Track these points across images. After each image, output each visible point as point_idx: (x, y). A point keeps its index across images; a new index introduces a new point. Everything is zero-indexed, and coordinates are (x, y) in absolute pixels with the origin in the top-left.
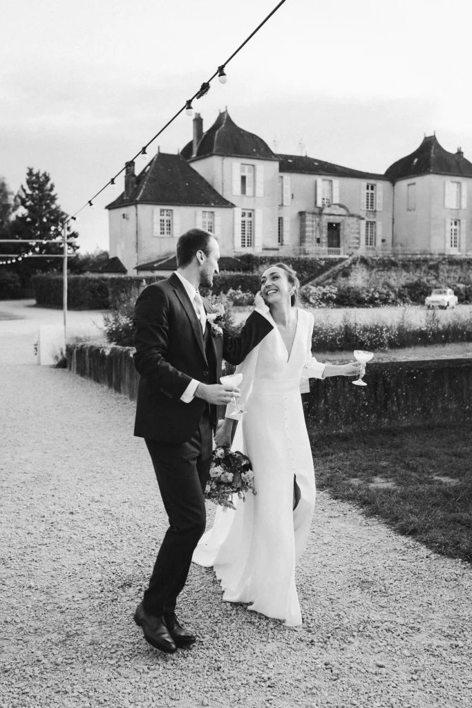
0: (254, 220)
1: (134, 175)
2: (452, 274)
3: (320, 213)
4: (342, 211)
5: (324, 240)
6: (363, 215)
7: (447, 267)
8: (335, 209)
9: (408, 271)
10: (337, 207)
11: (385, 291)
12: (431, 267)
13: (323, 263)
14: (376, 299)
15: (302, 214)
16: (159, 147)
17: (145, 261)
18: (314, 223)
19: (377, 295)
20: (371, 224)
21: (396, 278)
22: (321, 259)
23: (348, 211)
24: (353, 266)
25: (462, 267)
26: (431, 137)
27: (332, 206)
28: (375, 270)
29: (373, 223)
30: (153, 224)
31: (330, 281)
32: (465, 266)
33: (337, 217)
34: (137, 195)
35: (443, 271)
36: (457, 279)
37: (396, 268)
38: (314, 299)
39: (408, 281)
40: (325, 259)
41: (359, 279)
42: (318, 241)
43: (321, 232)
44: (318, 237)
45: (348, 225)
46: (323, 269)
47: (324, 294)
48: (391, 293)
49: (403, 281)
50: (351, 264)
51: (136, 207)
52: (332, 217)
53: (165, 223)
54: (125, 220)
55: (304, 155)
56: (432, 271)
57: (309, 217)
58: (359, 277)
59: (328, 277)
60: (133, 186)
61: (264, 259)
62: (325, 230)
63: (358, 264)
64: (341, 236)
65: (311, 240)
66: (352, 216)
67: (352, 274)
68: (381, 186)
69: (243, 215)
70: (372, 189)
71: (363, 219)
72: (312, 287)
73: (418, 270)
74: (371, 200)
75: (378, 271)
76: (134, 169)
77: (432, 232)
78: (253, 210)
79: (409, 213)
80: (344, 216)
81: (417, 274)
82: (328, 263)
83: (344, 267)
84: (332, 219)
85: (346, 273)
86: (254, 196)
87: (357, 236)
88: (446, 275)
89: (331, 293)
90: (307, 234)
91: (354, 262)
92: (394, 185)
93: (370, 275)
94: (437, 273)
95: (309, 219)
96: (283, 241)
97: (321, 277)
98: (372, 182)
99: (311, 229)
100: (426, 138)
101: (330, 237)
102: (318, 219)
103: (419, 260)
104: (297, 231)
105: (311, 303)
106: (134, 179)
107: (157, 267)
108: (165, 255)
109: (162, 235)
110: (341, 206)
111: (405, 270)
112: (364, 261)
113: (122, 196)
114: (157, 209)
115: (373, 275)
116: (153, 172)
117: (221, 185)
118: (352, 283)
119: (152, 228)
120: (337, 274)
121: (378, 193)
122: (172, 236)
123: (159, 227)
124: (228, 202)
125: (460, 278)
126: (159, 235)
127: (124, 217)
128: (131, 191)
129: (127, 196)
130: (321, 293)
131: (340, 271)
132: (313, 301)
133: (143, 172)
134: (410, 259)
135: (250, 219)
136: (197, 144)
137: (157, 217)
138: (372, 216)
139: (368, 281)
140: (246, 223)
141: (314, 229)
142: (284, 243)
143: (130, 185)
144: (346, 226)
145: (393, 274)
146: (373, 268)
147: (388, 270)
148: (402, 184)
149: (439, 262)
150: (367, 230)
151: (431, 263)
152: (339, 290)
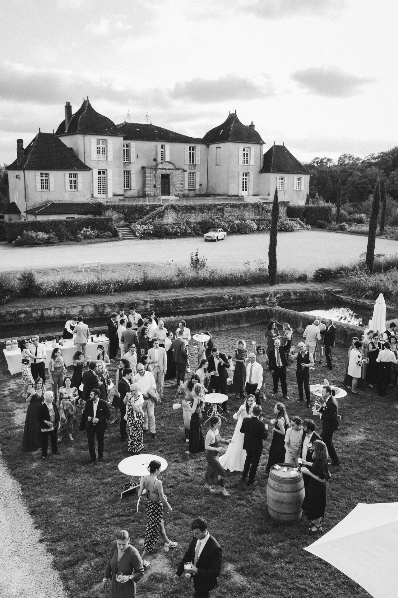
0: (107, 176)
1: (23, 149)
2: (233, 214)
3: (155, 168)
4: (171, 166)
5: (159, 186)
6: (186, 168)
7: (230, 209)
8: (166, 165)
9: (203, 213)
10: (168, 163)
11: (184, 228)
12: (218, 210)
13: (148, 208)
14: (178, 233)
15: (143, 168)
16: (40, 129)
17: (31, 207)
18: (152, 175)
19: (179, 231)
20: (192, 175)
21: (195, 217)
22: (147, 205)
23: (175, 166)
24: (166, 211)
25: (239, 209)
26: (233, 114)
27: (164, 163)
28: (181, 213)
29: (194, 173)
30: (36, 182)
31: (151, 220)
32: (242, 208)
33: (168, 170)
34: (25, 163)
35: (226, 212)
36: (237, 216)
37: (195, 211)
38: (138, 233)
39: (203, 219)
40: (149, 205)
41: (170, 219)
42: (155, 186)
43: (156, 181)
44: (155, 184)
45: (175, 176)
46: (148, 212)
47: (145, 230)
48: (188, 229)
49: (199, 220)
50: (164, 210)
51: (24, 172)
52: (164, 171)
53: (44, 182)
54: (18, 179)
55: (149, 123)
56: (219, 212)
57: (148, 171)
58: (170, 217)
59: (149, 218)
60: (22, 156)
61: (108, 207)
62: (159, 179)
63: (169, 209)
64: (171, 183)
65: (150, 186)
66: (178, 169)
67: (166, 215)
68: (200, 148)
69: (99, 173)
70: (193, 150)
71: (186, 171)
72: (138, 226)
73: (210, 212)
74: (192, 158)
75: (183, 213)
76: (23, 145)
77: (230, 181)
78: (106, 170)
79: (217, 167)
80: (172, 169)
81: (209, 214)
82: (152, 208)
83: (160, 212)
84: (164, 172)
85: (161, 215)
86: (107, 160)
87: (182, 182)
88: (229, 214)
89: (149, 229)
90: (147, 182)
91: (167, 208)
92: (208, 147)
93: (177, 216)
94: (223, 213)
95: (148, 172)
96: (131, 186)
97: (145, 218)
98: (193, 145)
99: (149, 179)
100: (230, 114)
101: (162, 183)
102: (154, 172)
103: (210, 205)
104: (141, 179)
105: (136, 236)
106: (23, 151)
107: (38, 212)
108: (45, 203)
109: (43, 190)
110: (170, 163)
111: (201, 212)
112: (173, 207)
113: (16, 162)
114: (38, 173)
115: (179, 216)
116: (36, 147)
117: (83, 154)
118: (165, 221)
119: (36, 186)
120: (155, 216)
121: (197, 153)
122: (49, 190)
123: (40, 184)
124: (87, 167)
125: (238, 216)
126: (41, 190)
127: (17, 178)
128: (21, 160)
129: (19, 163)
130: (142, 229)
131: (157, 214)
132: (138, 235)
133: (29, 146)
134: (205, 204)
135: (104, 176)
136: (68, 123)
137: (39, 178)
138: (193, 168)
139: (176, 219)
140: (102, 179)
141: (152, 179)
142: (132, 188)
143: (20, 156)
144: (174, 177)
145: (193, 215)
146: (179, 211)
147: (189, 213)
148: (213, 147)
149: (225, 206)
150: (189, 178)
151: (219, 207)
152: (155, 227)
